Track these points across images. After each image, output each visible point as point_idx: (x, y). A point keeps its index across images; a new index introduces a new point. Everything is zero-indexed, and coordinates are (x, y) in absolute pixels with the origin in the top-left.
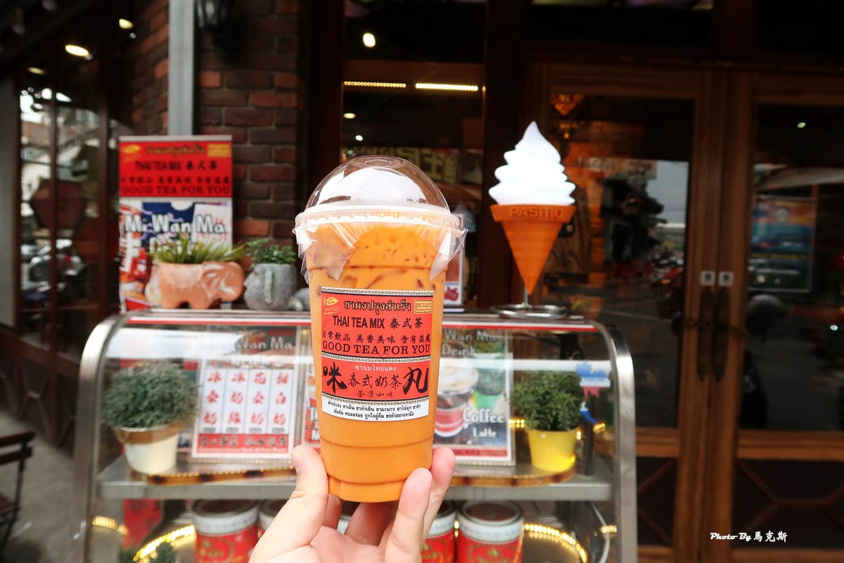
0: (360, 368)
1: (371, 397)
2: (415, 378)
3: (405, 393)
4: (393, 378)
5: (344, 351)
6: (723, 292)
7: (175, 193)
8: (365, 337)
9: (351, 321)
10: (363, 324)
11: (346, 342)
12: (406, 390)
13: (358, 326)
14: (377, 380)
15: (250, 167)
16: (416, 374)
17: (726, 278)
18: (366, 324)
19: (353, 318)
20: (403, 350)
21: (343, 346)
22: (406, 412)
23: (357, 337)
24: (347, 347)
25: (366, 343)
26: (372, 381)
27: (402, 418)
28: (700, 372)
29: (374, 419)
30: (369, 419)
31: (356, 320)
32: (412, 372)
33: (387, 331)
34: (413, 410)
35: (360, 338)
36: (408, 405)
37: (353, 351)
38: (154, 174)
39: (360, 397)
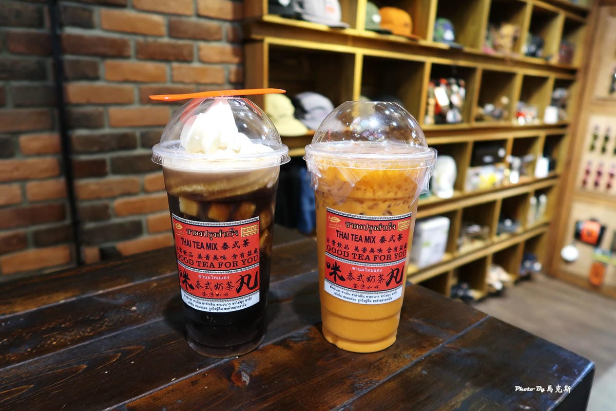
0: (356, 269)
1: (363, 289)
2: (395, 275)
3: (387, 286)
4: (380, 277)
5: (344, 256)
8: (360, 249)
9: (350, 237)
10: (360, 240)
11: (345, 250)
12: (388, 284)
13: (355, 240)
14: (368, 278)
16: (395, 273)
18: (362, 240)
19: (352, 235)
20: (388, 257)
21: (343, 253)
22: (387, 298)
23: (354, 248)
24: (346, 254)
25: (361, 252)
26: (364, 278)
27: (384, 302)
29: (364, 303)
30: (361, 302)
31: (354, 236)
32: (393, 271)
33: (377, 245)
34: (391, 296)
35: (357, 249)
36: (388, 293)
37: (351, 256)
39: (355, 288)
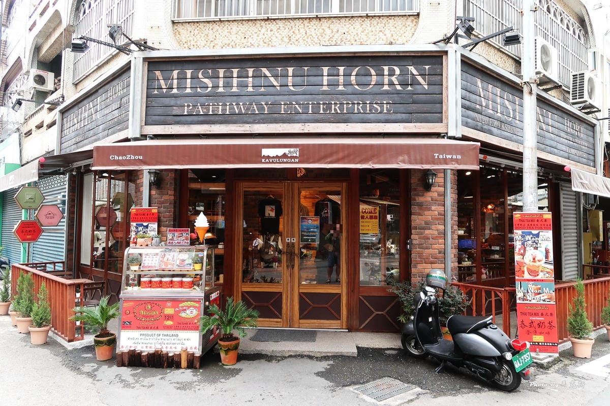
6: (293, 244)
7: (144, 221)
15: (162, 214)
17: (293, 240)
28: (288, 266)
38: (139, 217)
